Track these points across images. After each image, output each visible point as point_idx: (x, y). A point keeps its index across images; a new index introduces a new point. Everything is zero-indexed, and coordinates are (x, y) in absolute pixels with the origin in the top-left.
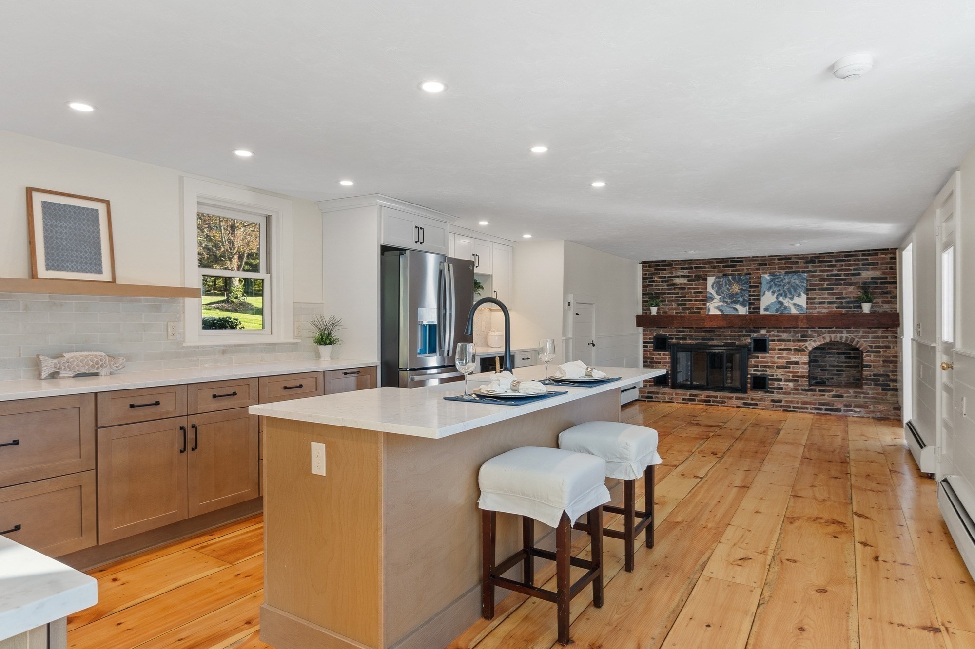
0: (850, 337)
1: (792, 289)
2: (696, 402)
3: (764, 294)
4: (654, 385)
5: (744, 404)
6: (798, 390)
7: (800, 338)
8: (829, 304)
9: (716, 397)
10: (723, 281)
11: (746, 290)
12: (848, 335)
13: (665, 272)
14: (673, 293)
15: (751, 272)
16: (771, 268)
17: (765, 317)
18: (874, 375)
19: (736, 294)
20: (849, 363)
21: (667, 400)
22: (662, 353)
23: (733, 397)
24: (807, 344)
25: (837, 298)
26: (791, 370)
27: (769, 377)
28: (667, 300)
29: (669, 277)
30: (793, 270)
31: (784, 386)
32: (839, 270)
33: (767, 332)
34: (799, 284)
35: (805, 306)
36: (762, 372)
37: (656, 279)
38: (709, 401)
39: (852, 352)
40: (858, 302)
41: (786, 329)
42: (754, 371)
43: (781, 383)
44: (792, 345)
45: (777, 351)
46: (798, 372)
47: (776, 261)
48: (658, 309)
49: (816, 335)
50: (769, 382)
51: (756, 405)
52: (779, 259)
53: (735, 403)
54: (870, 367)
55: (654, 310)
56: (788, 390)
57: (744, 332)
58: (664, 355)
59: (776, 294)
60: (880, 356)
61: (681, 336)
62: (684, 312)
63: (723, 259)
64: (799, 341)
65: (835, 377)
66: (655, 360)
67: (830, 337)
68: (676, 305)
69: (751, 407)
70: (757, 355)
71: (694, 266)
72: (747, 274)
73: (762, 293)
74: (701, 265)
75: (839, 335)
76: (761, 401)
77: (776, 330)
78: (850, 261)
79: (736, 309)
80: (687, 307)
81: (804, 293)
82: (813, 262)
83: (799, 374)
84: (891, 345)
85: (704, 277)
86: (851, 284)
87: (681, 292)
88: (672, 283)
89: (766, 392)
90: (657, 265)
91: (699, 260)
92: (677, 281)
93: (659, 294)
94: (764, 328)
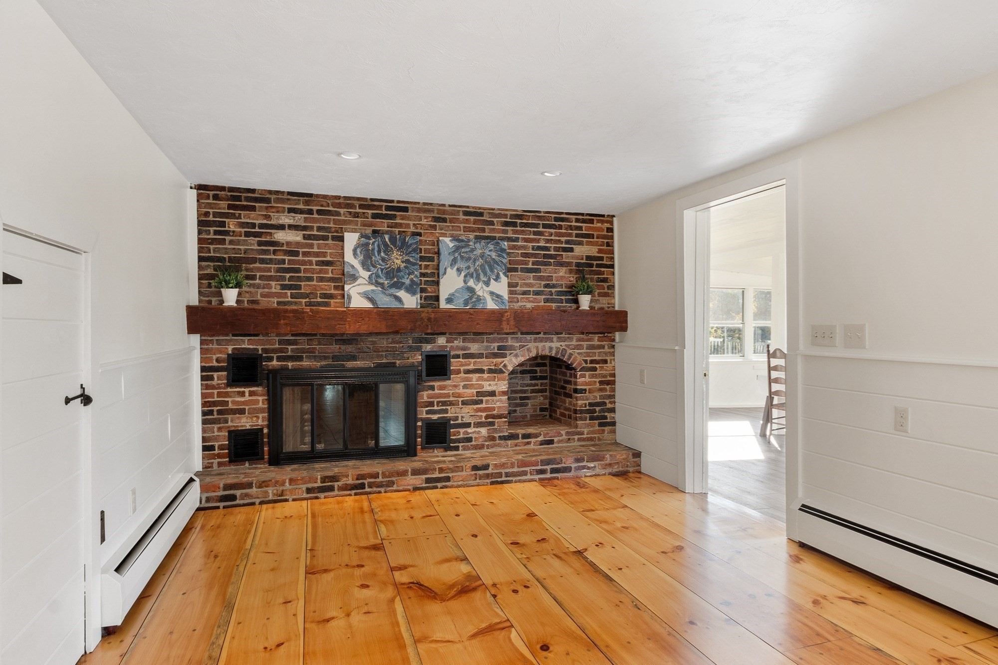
0: (561, 348)
1: (487, 267)
2: (336, 492)
3: (445, 273)
4: (230, 462)
5: (428, 481)
6: (493, 439)
7: (496, 351)
8: (536, 295)
9: (376, 476)
10: (373, 244)
11: (414, 264)
12: (558, 344)
13: (253, 214)
14: (271, 261)
15: (422, 231)
16: (453, 226)
17: (450, 314)
18: (590, 404)
19: (399, 269)
20: (536, 385)
21: (271, 497)
22: (247, 390)
23: (406, 471)
24: (506, 361)
25: (546, 286)
26: (484, 405)
27: (452, 422)
28: (258, 274)
29: (262, 226)
30: (486, 234)
31: (473, 436)
32: (548, 241)
33: (447, 343)
34: (497, 258)
35: (505, 295)
36: (439, 413)
37: (232, 228)
38: (362, 486)
39: (538, 369)
40: (573, 294)
41: (478, 336)
42: (428, 412)
43: (469, 430)
44: (485, 363)
45: (462, 375)
46: (494, 409)
47: (462, 217)
48: (239, 294)
49: (517, 345)
50: (451, 430)
51: (448, 479)
52: (466, 213)
53: (412, 482)
54: (585, 393)
55: (230, 297)
56: (480, 442)
57: (410, 342)
58: (252, 394)
59: (463, 274)
60: (596, 375)
61: (289, 353)
62: (296, 303)
63: (372, 200)
64: (495, 355)
65: (518, 409)
66: (231, 406)
67: (537, 348)
68: (278, 287)
69: (439, 485)
70: (431, 384)
71: (315, 208)
72: (415, 234)
73: (441, 271)
74: (331, 208)
75: (548, 344)
76: (457, 472)
77: (462, 337)
78: (560, 227)
79: (399, 299)
80: (302, 291)
81: (505, 274)
82: (514, 224)
83: (495, 412)
84: (608, 358)
85: (337, 232)
86: (562, 264)
87: (289, 260)
88: (268, 239)
89: (447, 449)
90: (235, 198)
91: (325, 197)
92: (280, 236)
93: (239, 260)
94: (443, 334)
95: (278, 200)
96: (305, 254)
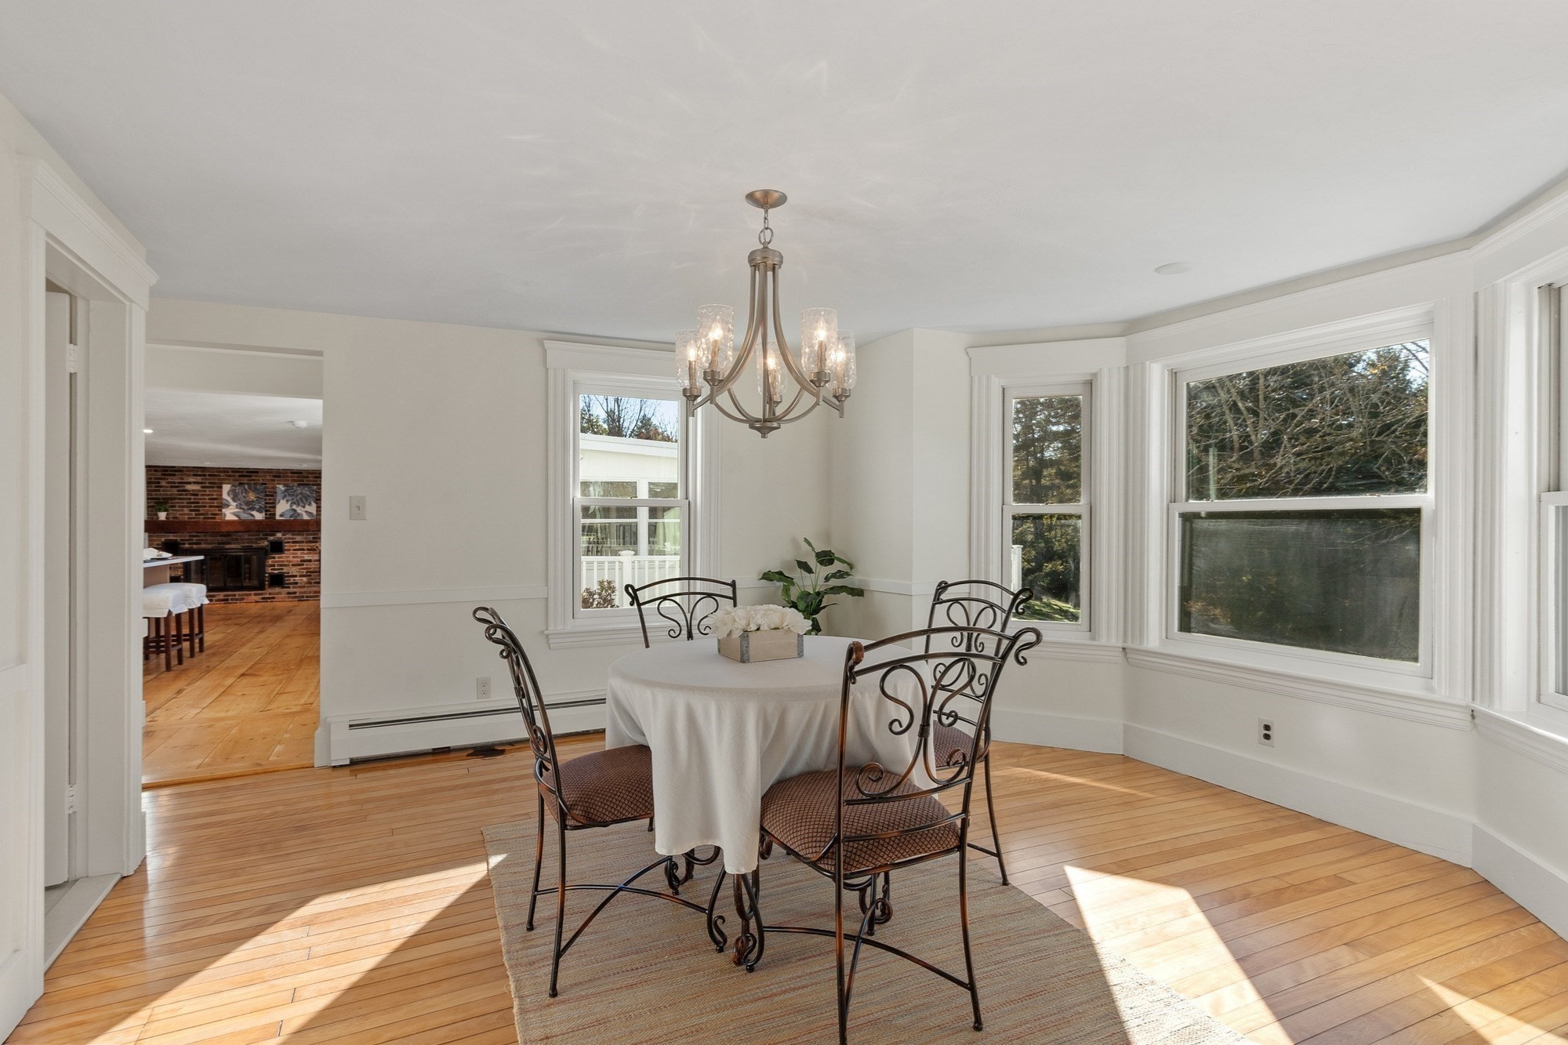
1: (304, 499)
3: (279, 502)
5: (263, 598)
6: (311, 583)
7: (311, 539)
9: (235, 595)
10: (238, 489)
11: (262, 498)
13: (174, 478)
14: (184, 499)
15: (267, 482)
16: (284, 479)
17: (280, 522)
19: (253, 501)
23: (251, 594)
24: (317, 544)
26: (305, 566)
27: (285, 574)
28: (177, 505)
29: (179, 483)
30: (305, 482)
31: (298, 581)
33: (282, 535)
34: (310, 494)
35: (315, 512)
36: (278, 570)
37: (164, 484)
38: (227, 600)
41: (300, 532)
42: (272, 570)
43: (296, 578)
44: (305, 546)
45: (291, 551)
46: (310, 568)
47: (290, 475)
48: (167, 514)
50: (285, 578)
51: (274, 598)
52: (293, 473)
53: (253, 599)
55: (162, 516)
56: (303, 584)
57: (261, 535)
59: (289, 503)
61: (194, 541)
62: (197, 518)
63: (238, 468)
64: (311, 542)
68: (188, 511)
69: (269, 601)
70: (273, 556)
71: (207, 473)
72: (262, 484)
73: (277, 501)
74: (216, 473)
76: (278, 595)
77: (291, 533)
79: (252, 515)
80: (201, 512)
81: (314, 502)
85: (219, 484)
87: (194, 498)
88: (182, 488)
89: (283, 588)
90: (164, 471)
91: (213, 468)
92: (189, 487)
93: (168, 499)
94: (280, 532)
95: (187, 471)
96: (202, 495)
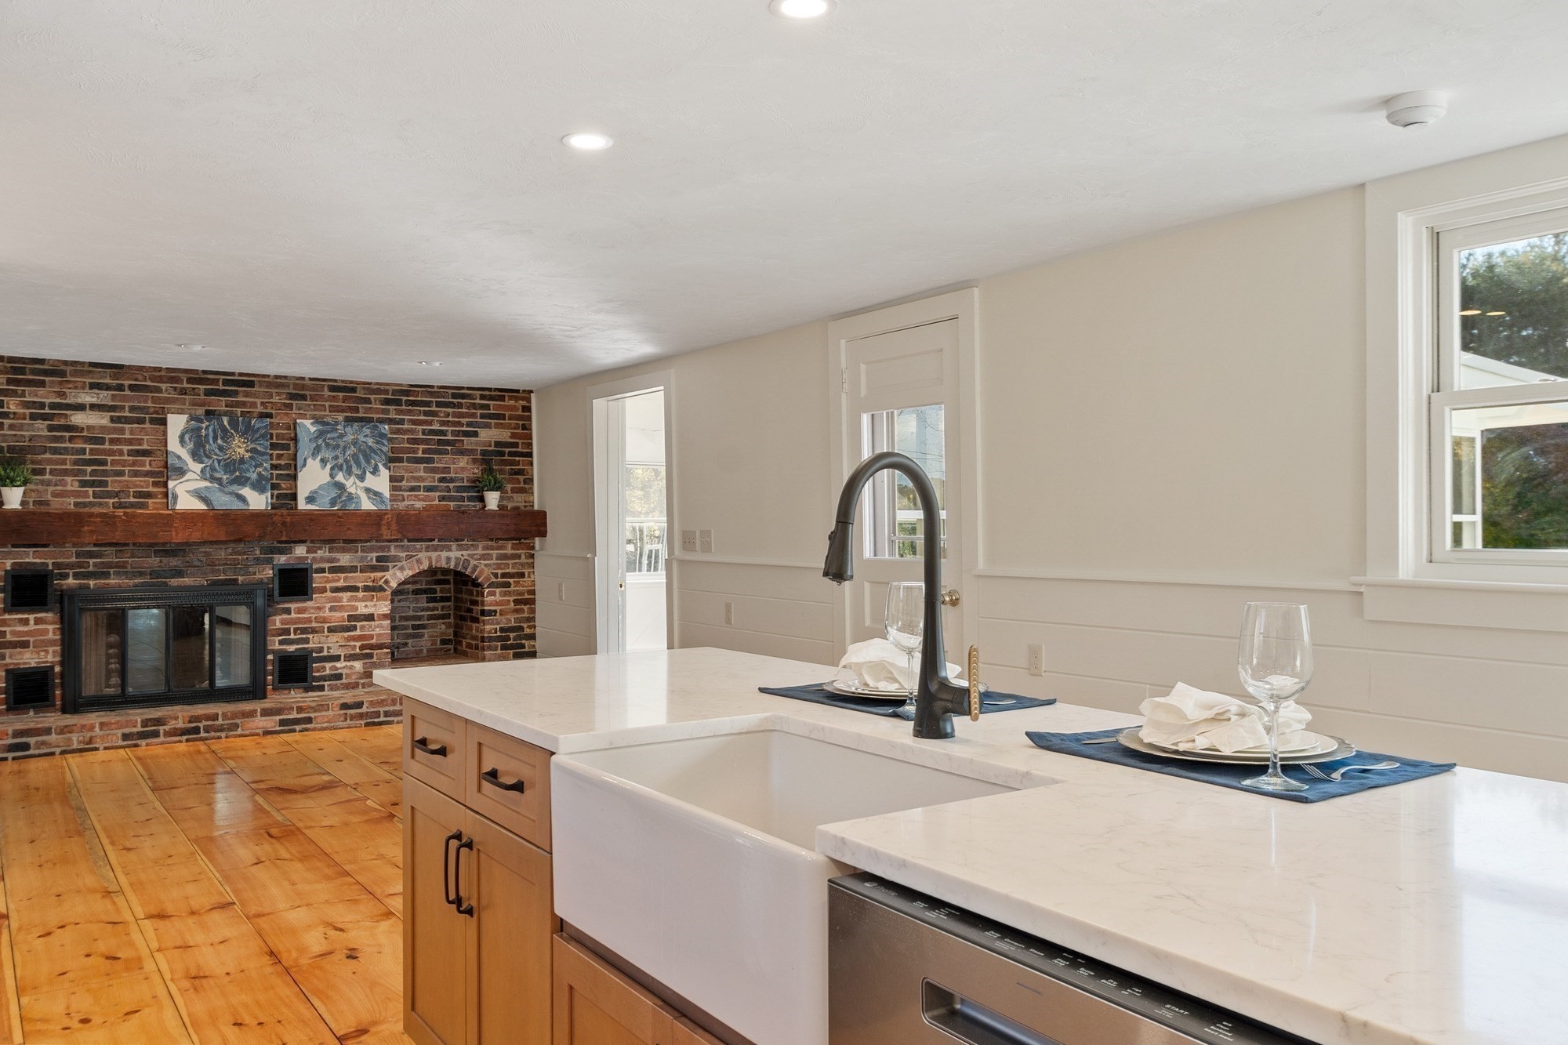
0: (463, 558)
1: (361, 457)
2: (162, 739)
3: (304, 465)
4: (8, 710)
5: (282, 723)
7: (374, 563)
8: (427, 491)
9: (215, 717)
10: (207, 428)
11: (263, 454)
12: (458, 554)
13: (41, 391)
14: (66, 451)
15: (273, 412)
16: (314, 405)
17: (310, 516)
18: (502, 630)
19: (242, 461)
20: (433, 609)
21: (75, 746)
22: (31, 617)
23: (255, 711)
24: (388, 575)
25: (441, 480)
26: (358, 633)
27: (314, 655)
28: (48, 467)
29: (53, 406)
30: (360, 415)
31: (344, 672)
32: (443, 423)
33: (307, 553)
34: (375, 446)
35: (386, 493)
36: (298, 644)
37: (13, 408)
38: (196, 730)
39: (438, 587)
40: (477, 490)
41: (349, 543)
42: (281, 643)
43: (338, 665)
44: (359, 579)
45: (329, 594)
46: (372, 637)
47: (327, 393)
48: (25, 494)
49: (403, 555)
50: (314, 665)
51: (309, 720)
52: (332, 389)
53: (261, 724)
54: (495, 615)
55: (13, 497)
56: (353, 679)
57: (258, 552)
58: (37, 621)
59: (329, 466)
60: (510, 592)
61: (91, 569)
62: (100, 504)
63: (205, 372)
64: (374, 569)
65: (410, 641)
66: (9, 637)
67: (430, 558)
68: (77, 484)
69: (298, 728)
70: (286, 606)
71: (127, 383)
72: (263, 415)
73: (300, 463)
74: (148, 383)
75: (444, 554)
76: (320, 711)
77: (327, 546)
78: (460, 406)
79: (242, 499)
80: (109, 489)
81: (385, 465)
82: (398, 402)
83: (374, 641)
84: (526, 571)
85: (157, 413)
86: (462, 452)
87: (91, 449)
88: (62, 422)
89: (307, 690)
90: (15, 371)
91: (141, 368)
92: (78, 418)
93: (22, 450)
94: (303, 542)
95: (75, 373)
96: (112, 441)
